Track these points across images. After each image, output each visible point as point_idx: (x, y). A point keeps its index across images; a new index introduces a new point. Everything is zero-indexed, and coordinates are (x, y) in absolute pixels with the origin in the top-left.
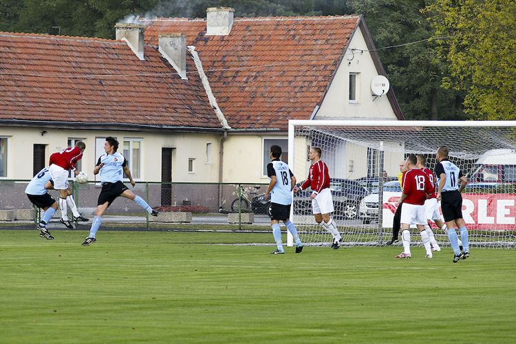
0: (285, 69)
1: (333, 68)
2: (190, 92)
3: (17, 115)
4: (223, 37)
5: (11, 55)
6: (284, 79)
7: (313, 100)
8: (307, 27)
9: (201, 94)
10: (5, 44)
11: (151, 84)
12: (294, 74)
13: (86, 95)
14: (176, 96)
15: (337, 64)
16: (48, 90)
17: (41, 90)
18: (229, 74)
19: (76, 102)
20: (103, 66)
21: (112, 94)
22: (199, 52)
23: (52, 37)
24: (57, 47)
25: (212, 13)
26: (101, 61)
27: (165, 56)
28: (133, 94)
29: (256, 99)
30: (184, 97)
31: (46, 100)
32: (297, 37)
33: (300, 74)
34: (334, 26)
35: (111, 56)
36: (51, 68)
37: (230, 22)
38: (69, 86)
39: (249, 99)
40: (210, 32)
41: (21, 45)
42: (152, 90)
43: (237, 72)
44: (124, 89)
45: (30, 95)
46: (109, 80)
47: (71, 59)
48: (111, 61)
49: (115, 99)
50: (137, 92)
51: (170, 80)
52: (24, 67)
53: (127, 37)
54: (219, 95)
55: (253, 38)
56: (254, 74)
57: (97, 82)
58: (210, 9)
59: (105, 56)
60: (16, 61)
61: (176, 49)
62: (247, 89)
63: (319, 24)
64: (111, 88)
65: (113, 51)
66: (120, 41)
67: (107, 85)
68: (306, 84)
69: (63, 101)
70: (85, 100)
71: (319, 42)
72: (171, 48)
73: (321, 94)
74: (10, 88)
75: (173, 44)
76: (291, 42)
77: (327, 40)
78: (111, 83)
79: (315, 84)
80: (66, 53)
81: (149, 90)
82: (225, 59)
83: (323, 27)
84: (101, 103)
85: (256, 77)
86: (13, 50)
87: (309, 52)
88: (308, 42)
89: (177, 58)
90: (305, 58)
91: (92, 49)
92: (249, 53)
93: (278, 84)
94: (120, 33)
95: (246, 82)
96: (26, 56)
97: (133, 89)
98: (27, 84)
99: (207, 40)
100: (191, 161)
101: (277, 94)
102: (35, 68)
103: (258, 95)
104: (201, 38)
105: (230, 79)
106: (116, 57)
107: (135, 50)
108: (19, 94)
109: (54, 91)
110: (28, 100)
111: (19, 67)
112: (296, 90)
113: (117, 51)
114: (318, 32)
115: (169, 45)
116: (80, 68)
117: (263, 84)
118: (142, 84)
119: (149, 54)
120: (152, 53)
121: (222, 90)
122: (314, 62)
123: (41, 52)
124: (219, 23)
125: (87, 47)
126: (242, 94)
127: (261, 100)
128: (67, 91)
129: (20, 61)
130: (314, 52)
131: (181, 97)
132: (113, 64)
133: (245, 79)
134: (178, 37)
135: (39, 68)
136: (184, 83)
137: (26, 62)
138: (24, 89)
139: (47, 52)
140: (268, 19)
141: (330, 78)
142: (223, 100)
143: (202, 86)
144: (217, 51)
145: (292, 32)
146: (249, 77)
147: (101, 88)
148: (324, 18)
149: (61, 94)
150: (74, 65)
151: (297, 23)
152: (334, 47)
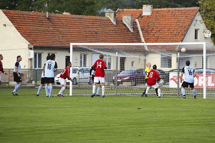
0: (170, 28)
1: (188, 27)
2: (134, 37)
3: (58, 45)
4: (148, 16)
5: (59, 23)
6: (169, 31)
7: (180, 39)
8: (179, 12)
9: (138, 37)
10: (57, 18)
11: (118, 34)
12: (173, 29)
13: (89, 38)
14: (127, 38)
15: (189, 26)
16: (73, 36)
17: (71, 36)
18: (150, 30)
19: (85, 40)
20: (98, 27)
21: (100, 37)
22: (139, 22)
23: (78, 16)
24: (80, 20)
25: (145, 7)
26: (98, 25)
27: (125, 23)
28: (110, 37)
29: (158, 39)
30: (131, 38)
31: (72, 40)
32: (175, 16)
33: (176, 29)
34: (190, 11)
35: (102, 23)
36: (76, 27)
37: (151, 10)
38: (83, 34)
39: (156, 39)
40: (144, 14)
41: (64, 19)
42: (118, 36)
43: (153, 29)
44: (106, 35)
45: (65, 37)
46: (100, 32)
47: (85, 24)
48: (102, 25)
49: (101, 39)
50: (111, 36)
51: (126, 32)
52: (64, 27)
53: (110, 16)
54: (145, 37)
55: (159, 16)
56: (158, 30)
57: (94, 33)
58: (144, 5)
59: (99, 23)
60: (61, 25)
61: (129, 20)
62: (156, 35)
63: (184, 10)
64: (100, 35)
65: (103, 21)
66: (107, 17)
67: (99, 34)
68: (177, 33)
69: (79, 40)
70: (89, 39)
71: (183, 17)
72: (127, 20)
73: (183, 37)
74: (57, 35)
75: (128, 19)
76: (173, 18)
77: (187, 17)
78: (100, 33)
79: (180, 33)
80: (83, 22)
81: (116, 36)
82: (149, 24)
83: (185, 12)
84: (95, 41)
85: (159, 31)
86: (61, 21)
87: (179, 21)
88: (179, 17)
89: (129, 24)
90: (178, 23)
91: (94, 20)
92: (158, 22)
93: (167, 33)
94: (107, 14)
95: (156, 33)
96: (66, 23)
97: (110, 35)
98: (64, 33)
99: (142, 17)
100: (133, 62)
101: (166, 37)
102: (69, 27)
103: (160, 37)
104: (141, 16)
105: (150, 32)
106: (104, 23)
107: (112, 21)
108: (61, 37)
109: (76, 36)
110: (64, 39)
111: (62, 27)
112: (174, 35)
113: (105, 21)
114: (183, 13)
115: (126, 19)
116: (88, 27)
117: (161, 33)
118: (114, 33)
119: (118, 22)
120: (119, 22)
121: (146, 36)
122: (181, 25)
123: (73, 21)
124: (147, 10)
125: (92, 19)
126: (154, 37)
127: (161, 39)
128: (81, 36)
129: (63, 25)
130: (181, 21)
131: (129, 38)
132: (102, 26)
133: (155, 32)
134: (129, 16)
135: (71, 27)
136: (132, 33)
137: (65, 25)
138: (63, 35)
139: (75, 21)
140: (165, 9)
141: (187, 31)
142: (146, 39)
143: (139, 34)
144: (146, 21)
145: (174, 14)
146: (157, 31)
147: (96, 35)
148: (186, 8)
149: (79, 37)
150: (86, 26)
151: (176, 10)
152: (189, 19)
